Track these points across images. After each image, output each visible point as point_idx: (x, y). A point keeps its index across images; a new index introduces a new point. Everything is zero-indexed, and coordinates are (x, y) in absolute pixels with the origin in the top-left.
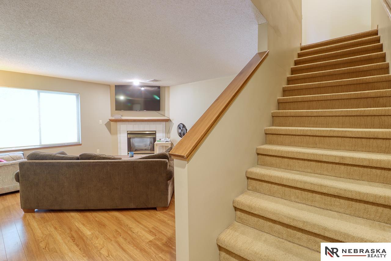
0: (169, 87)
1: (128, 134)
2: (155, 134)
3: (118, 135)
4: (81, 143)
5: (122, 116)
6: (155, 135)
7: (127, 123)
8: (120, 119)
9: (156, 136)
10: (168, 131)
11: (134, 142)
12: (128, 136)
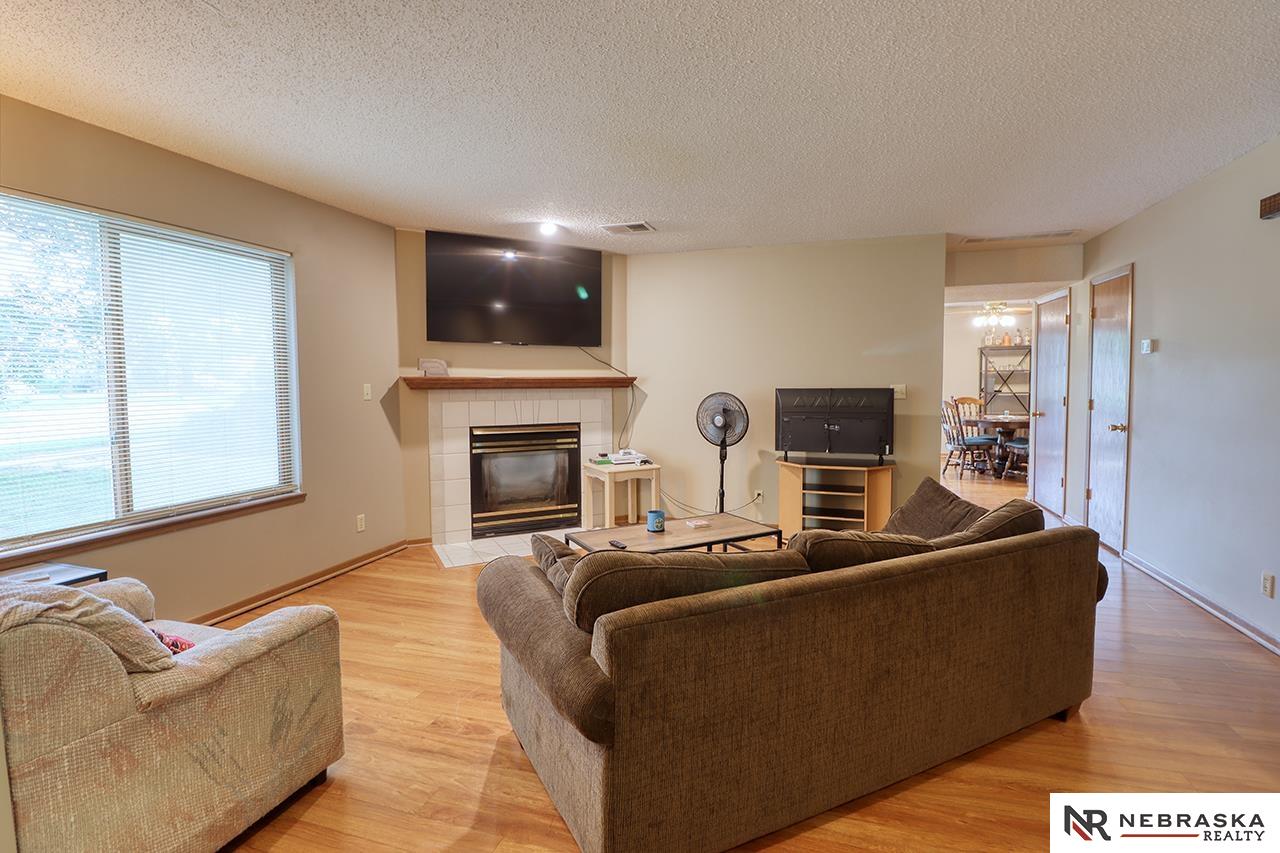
0: (623, 257)
1: (474, 438)
2: (577, 435)
3: (433, 447)
4: (299, 492)
5: (449, 365)
6: (575, 440)
7: (470, 394)
8: (444, 376)
9: (578, 443)
10: (621, 424)
11: (494, 470)
12: (472, 448)
